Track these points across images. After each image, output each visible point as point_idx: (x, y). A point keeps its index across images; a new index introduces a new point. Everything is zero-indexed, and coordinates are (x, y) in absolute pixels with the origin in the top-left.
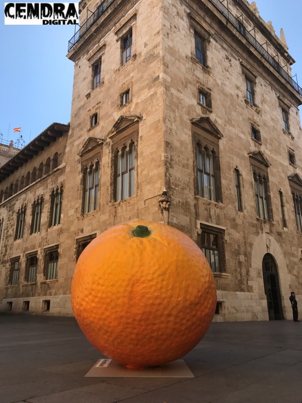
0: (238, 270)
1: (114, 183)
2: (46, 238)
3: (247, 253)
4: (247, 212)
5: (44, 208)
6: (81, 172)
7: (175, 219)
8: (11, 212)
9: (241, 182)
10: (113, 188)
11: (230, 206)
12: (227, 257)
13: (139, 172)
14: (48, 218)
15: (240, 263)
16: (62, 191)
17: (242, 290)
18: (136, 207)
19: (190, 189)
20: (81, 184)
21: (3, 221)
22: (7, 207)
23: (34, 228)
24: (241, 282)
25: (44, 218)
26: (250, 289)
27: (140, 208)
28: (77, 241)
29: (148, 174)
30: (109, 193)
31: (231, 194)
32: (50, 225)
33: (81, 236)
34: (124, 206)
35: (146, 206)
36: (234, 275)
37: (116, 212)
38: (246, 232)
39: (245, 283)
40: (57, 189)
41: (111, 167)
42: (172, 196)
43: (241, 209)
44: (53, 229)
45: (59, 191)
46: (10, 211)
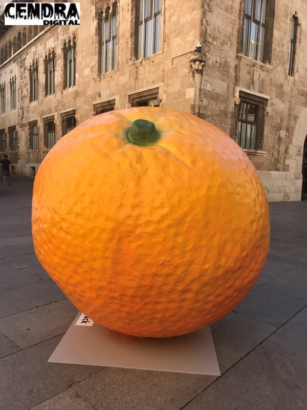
1: (135, 34)
2: (62, 101)
3: (290, 127)
4: (299, 76)
5: (57, 65)
6: (96, 17)
7: (209, 84)
8: (23, 68)
9: (298, 35)
10: (133, 41)
11: (280, 68)
12: (265, 132)
13: (167, 18)
14: (62, 77)
15: (280, 139)
16: (75, 43)
17: (277, 169)
18: (161, 68)
19: (231, 43)
20: (96, 35)
21: (15, 79)
22: (18, 63)
23: (49, 88)
24: (277, 161)
25: (58, 77)
26: (286, 168)
27: (166, 69)
28: (94, 107)
29: (179, 21)
30: (130, 47)
31: (283, 51)
32: (65, 87)
33: (99, 101)
34: (147, 67)
35: (173, 67)
36: (271, 153)
37: (137, 73)
38: (293, 102)
39: (282, 162)
40: (70, 41)
41: (132, 11)
42: (207, 54)
43: (291, 72)
44: (69, 91)
45: (72, 44)
46: (21, 67)
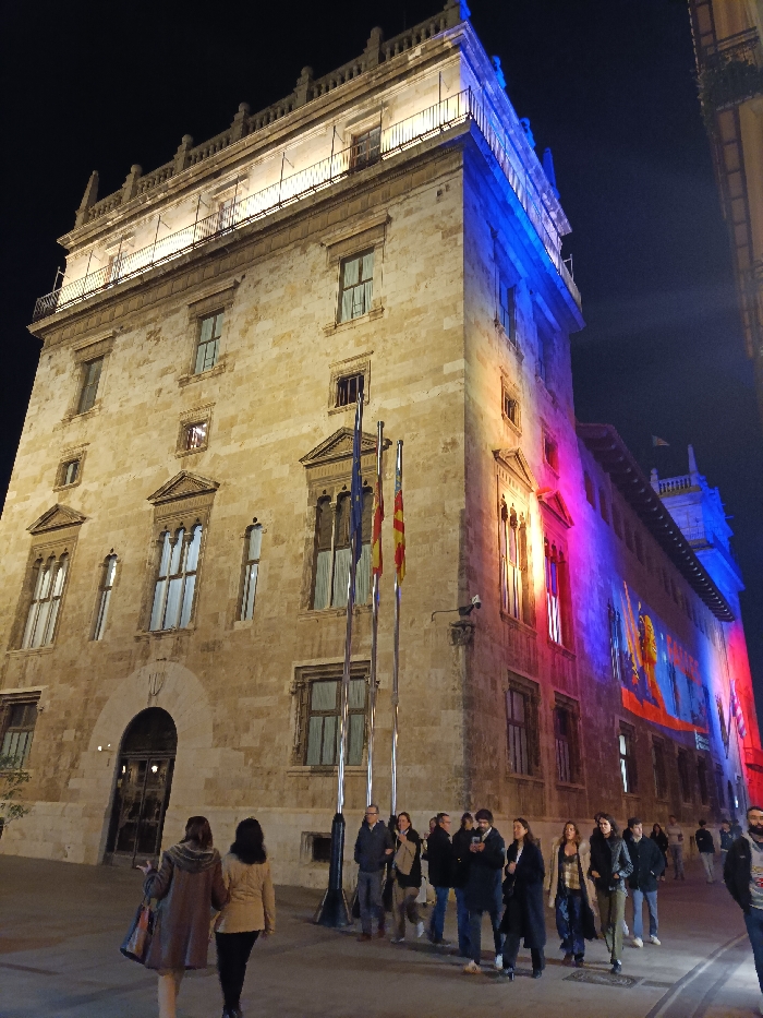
0: (53, 759)
3: (85, 722)
4: (112, 633)
11: (71, 640)
26: (69, 795)
36: (41, 771)
38: (97, 678)
39: (62, 785)
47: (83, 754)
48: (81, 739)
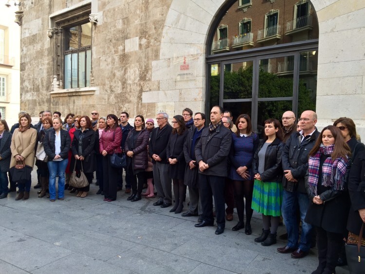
3: (149, 26)
7: (27, 31)
47: (154, 63)
48: (148, 46)
